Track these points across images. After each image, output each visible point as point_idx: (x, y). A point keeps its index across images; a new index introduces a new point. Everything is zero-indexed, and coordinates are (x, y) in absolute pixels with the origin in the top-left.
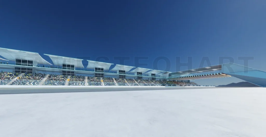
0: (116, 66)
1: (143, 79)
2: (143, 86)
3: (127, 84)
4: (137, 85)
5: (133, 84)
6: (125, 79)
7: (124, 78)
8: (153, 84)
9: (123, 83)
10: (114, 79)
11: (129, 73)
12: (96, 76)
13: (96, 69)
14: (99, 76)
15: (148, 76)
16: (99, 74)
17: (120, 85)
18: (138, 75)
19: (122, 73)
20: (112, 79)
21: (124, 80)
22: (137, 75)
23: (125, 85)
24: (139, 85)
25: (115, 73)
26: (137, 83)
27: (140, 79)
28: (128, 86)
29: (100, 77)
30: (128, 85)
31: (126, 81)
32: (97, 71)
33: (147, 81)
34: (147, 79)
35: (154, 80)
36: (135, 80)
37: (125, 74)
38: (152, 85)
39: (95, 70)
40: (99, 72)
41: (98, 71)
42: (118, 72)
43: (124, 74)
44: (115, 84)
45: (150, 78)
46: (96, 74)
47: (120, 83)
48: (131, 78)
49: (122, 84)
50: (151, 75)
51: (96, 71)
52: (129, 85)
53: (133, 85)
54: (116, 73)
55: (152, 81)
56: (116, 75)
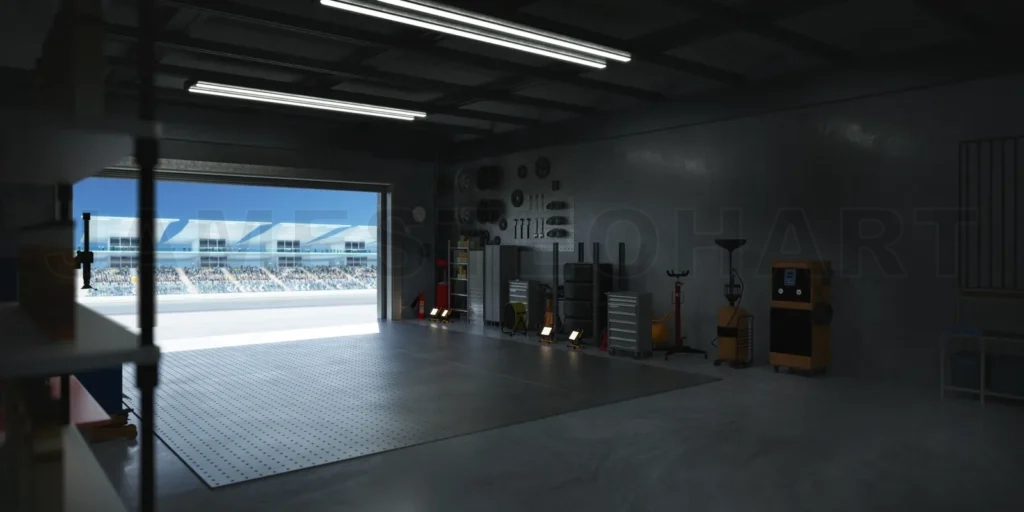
0: (188, 225)
1: (304, 263)
2: (306, 290)
3: (234, 285)
4: (279, 286)
5: (259, 284)
6: (224, 269)
7: (222, 265)
8: (357, 281)
9: (216, 282)
10: (180, 271)
11: (243, 246)
12: (113, 266)
13: (114, 241)
14: (124, 266)
15: (327, 251)
16: (124, 258)
17: (205, 290)
18: (283, 251)
19: (213, 250)
20: (174, 271)
21: (221, 272)
22: (279, 251)
23: (224, 290)
24: (285, 287)
25: (184, 249)
26: (280, 282)
27: (290, 265)
28: (239, 291)
29: (129, 266)
30: (238, 289)
31: (227, 275)
32: (118, 249)
33: (326, 270)
34: (326, 264)
35: (356, 265)
36: (268, 268)
37: (224, 250)
38: (348, 286)
39: (109, 246)
40: (125, 249)
41: (122, 249)
42: (196, 246)
43: (219, 250)
44: (185, 287)
45: (340, 259)
46: (113, 258)
47: (203, 282)
48: (252, 264)
49: (214, 288)
50: (342, 247)
51: (113, 249)
52: (241, 288)
53: (260, 288)
54: (190, 250)
55: (346, 271)
56: (189, 256)
